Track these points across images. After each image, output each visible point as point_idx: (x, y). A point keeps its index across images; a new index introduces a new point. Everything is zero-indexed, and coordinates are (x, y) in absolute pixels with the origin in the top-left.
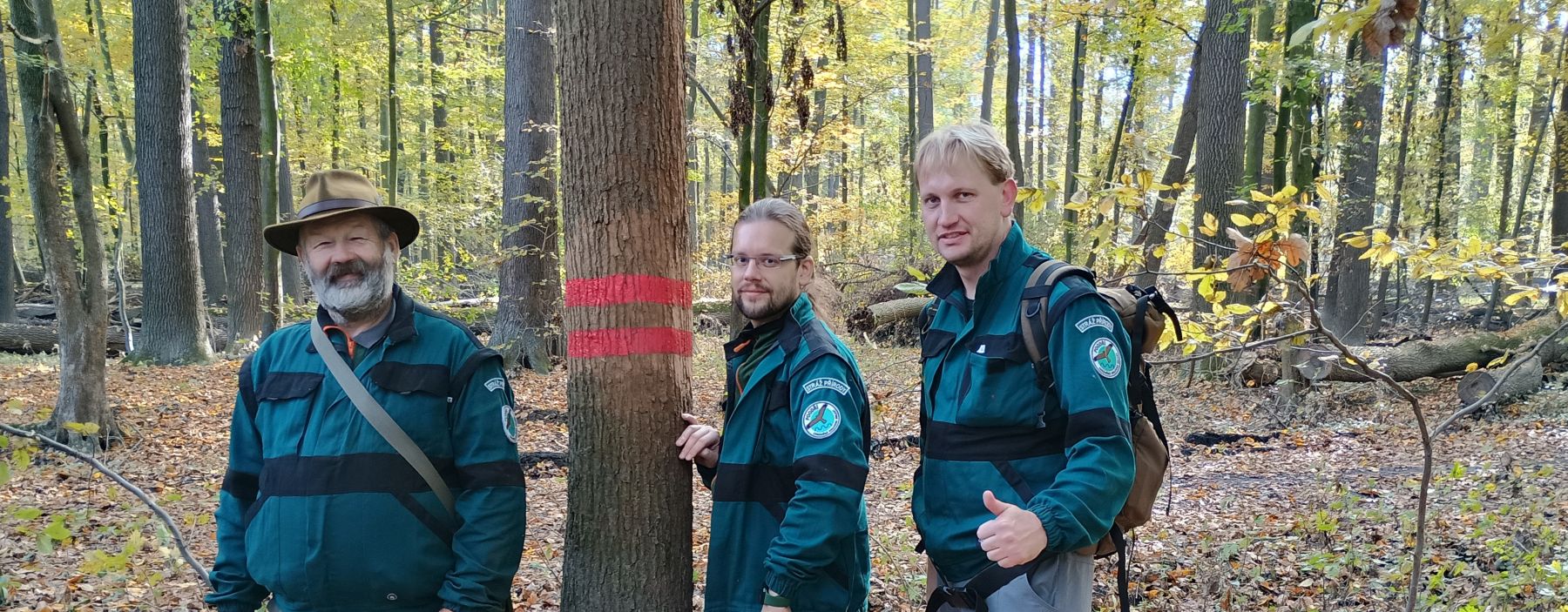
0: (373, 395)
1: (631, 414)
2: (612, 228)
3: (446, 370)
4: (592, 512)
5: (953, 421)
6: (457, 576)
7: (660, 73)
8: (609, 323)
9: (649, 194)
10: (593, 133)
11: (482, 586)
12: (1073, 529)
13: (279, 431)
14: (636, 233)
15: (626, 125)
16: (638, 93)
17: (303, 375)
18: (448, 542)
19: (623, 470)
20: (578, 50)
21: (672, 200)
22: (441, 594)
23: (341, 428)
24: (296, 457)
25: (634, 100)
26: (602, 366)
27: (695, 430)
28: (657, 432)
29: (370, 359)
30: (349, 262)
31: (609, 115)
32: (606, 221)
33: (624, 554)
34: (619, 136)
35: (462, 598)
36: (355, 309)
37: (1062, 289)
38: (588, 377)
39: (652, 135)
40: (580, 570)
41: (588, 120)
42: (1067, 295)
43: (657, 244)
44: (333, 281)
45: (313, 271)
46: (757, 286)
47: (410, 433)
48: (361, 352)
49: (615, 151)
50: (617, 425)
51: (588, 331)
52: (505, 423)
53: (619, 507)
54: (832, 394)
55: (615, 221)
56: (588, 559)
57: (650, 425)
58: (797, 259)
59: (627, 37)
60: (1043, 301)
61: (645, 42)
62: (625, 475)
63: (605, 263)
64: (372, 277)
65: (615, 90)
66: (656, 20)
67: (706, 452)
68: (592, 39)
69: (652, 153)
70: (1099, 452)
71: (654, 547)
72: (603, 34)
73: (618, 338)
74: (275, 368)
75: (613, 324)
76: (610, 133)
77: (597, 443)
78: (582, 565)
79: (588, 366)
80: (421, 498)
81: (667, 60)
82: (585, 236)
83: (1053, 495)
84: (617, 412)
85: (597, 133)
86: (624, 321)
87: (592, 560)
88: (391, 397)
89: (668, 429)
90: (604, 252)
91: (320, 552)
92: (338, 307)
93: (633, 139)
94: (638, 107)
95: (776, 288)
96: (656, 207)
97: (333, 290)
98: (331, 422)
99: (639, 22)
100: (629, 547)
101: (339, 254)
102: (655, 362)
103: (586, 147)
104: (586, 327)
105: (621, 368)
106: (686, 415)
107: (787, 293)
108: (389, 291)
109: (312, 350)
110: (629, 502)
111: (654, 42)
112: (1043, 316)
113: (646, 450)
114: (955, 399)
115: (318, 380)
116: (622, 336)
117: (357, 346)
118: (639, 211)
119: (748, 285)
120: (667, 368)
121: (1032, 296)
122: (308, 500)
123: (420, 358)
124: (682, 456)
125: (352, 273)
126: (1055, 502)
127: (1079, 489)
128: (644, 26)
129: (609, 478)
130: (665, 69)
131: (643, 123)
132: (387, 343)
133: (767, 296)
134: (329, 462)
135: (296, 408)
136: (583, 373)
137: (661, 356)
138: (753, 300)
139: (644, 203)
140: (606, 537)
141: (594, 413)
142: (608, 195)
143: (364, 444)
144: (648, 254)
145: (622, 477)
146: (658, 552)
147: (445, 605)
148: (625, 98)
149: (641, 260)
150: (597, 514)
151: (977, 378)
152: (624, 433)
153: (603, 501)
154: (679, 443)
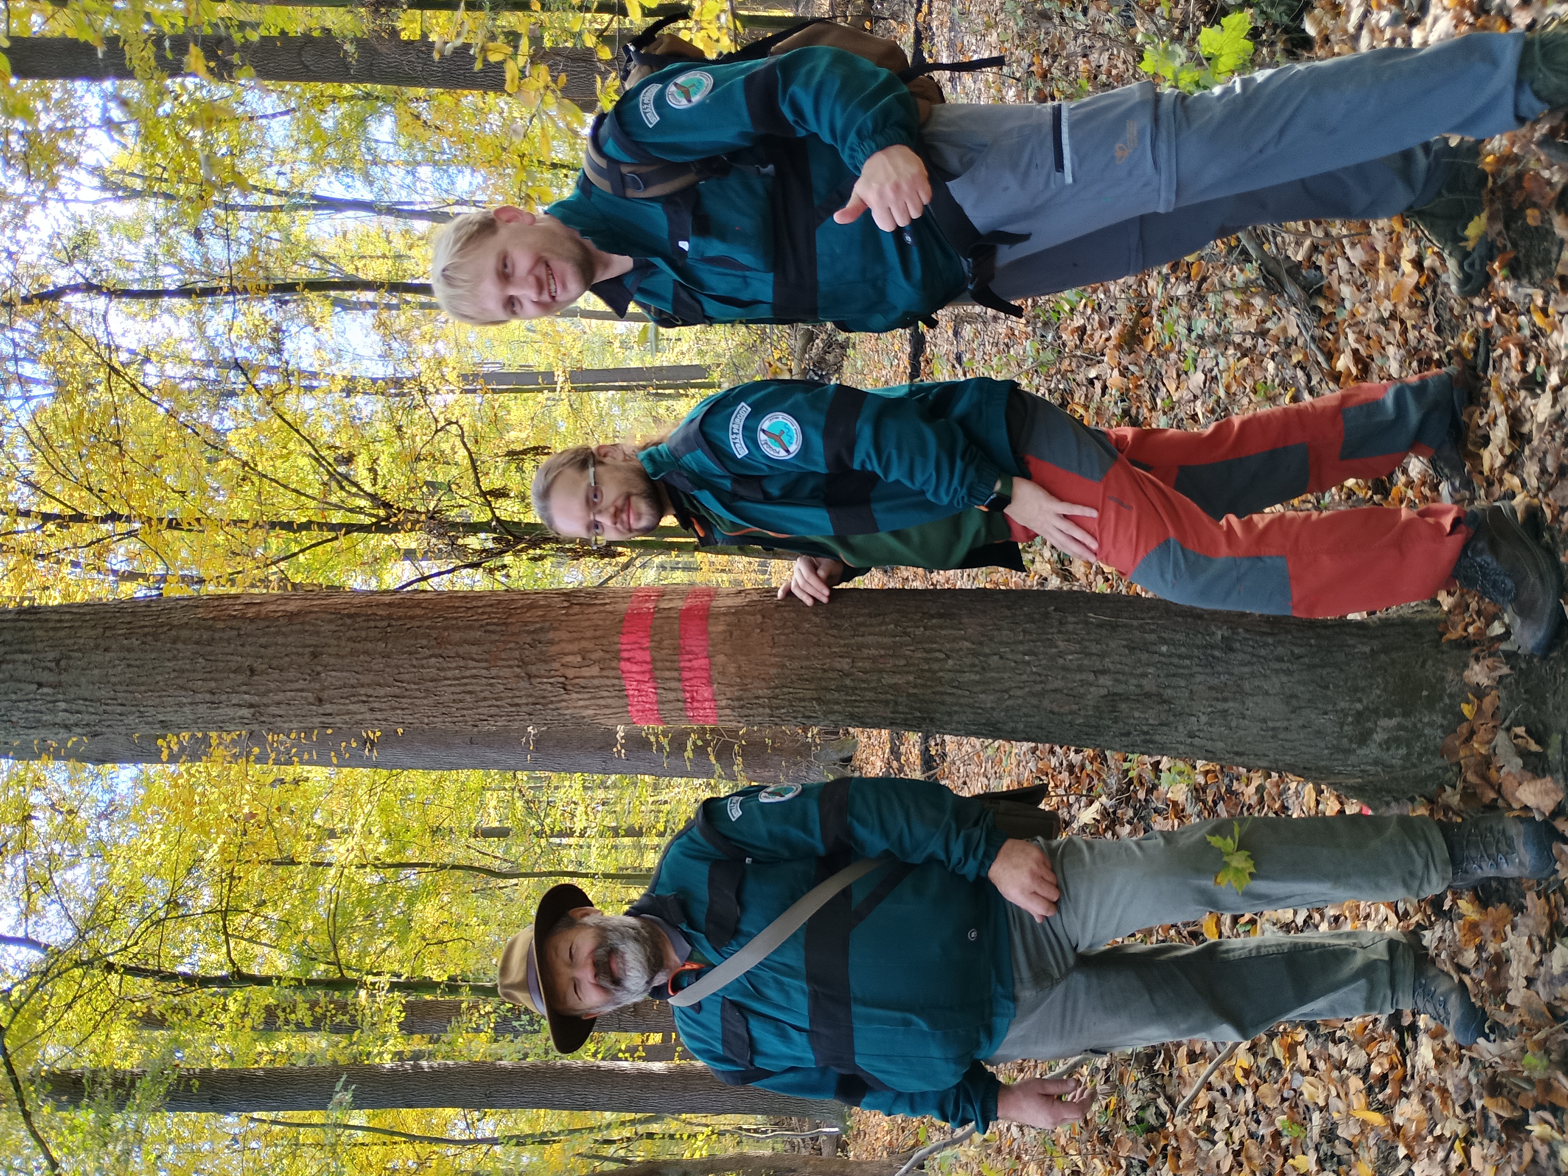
0: (742, 946)
1: (775, 656)
2: (570, 673)
3: (715, 864)
4: (887, 703)
5: (770, 277)
6: (949, 859)
7: (406, 617)
8: (674, 679)
9: (533, 632)
10: (470, 692)
11: (962, 834)
12: (886, 113)
13: (783, 1049)
14: (574, 647)
15: (458, 656)
16: (424, 642)
17: (723, 1019)
18: (909, 868)
19: (838, 666)
20: (383, 706)
21: (542, 606)
22: (971, 878)
23: (778, 982)
24: (812, 1034)
25: (432, 647)
26: (723, 688)
27: (797, 585)
28: (796, 627)
29: (702, 947)
30: (595, 964)
31: (449, 674)
32: (562, 680)
33: (936, 666)
34: (471, 663)
35: (975, 857)
36: (648, 960)
37: (610, 147)
38: (736, 703)
39: (471, 628)
40: (956, 718)
41: (456, 697)
42: (617, 141)
43: (587, 623)
44: (617, 982)
45: (607, 1003)
46: (622, 511)
47: (784, 907)
48: (696, 956)
49: (487, 669)
50: (788, 672)
51: (685, 702)
52: (778, 799)
53: (881, 671)
54: (750, 424)
55: (563, 671)
56: (943, 708)
57: (787, 635)
58: (594, 465)
59: (366, 652)
60: (625, 170)
61: (372, 634)
62: (844, 664)
63: (608, 682)
64: (614, 938)
65: (423, 667)
66: (349, 621)
67: (821, 573)
68: (370, 691)
69: (490, 628)
70: (796, 89)
71: (928, 633)
72: (364, 679)
73: (690, 669)
74: (719, 1048)
75: (675, 674)
76: (468, 673)
77: (809, 694)
78: (950, 714)
79: (724, 703)
80: (858, 897)
81: (394, 610)
82: (581, 703)
83: (844, 139)
84: (773, 671)
85: (469, 688)
86: (672, 661)
87: (943, 703)
88: (744, 927)
89: (793, 615)
90: (596, 682)
91: (918, 1015)
92: (646, 979)
93: (474, 649)
94: (441, 642)
95: (625, 489)
96: (547, 624)
97: (628, 984)
98: (772, 993)
99: (350, 639)
100: (927, 661)
101: (586, 975)
102: (717, 628)
103: (485, 699)
104: (681, 705)
105: (724, 666)
106: (780, 594)
107: (631, 476)
108: (631, 920)
109: (698, 1007)
110: (874, 659)
111: (372, 624)
112: (643, 170)
113: (815, 639)
114: (745, 277)
115: (728, 1005)
116: (688, 664)
117: (690, 959)
118: (551, 643)
119: (622, 522)
120: (725, 614)
121: (620, 183)
122: (857, 1025)
123: (703, 892)
124: (825, 600)
125: (609, 962)
126: (852, 137)
127: (838, 110)
128: (354, 634)
129: (848, 682)
130: (401, 612)
131: (457, 636)
132: (684, 927)
133: (634, 499)
134: (814, 998)
135: (758, 1030)
136: (733, 709)
137: (711, 621)
138: (639, 516)
139: (542, 637)
140: (915, 686)
141: (776, 697)
142: (536, 676)
143: (795, 959)
144: (598, 633)
145: (846, 667)
146: (933, 628)
147: (983, 874)
148: (431, 656)
149: (605, 642)
150: (889, 697)
151: (716, 248)
152: (796, 664)
153: (874, 689)
154: (809, 602)
